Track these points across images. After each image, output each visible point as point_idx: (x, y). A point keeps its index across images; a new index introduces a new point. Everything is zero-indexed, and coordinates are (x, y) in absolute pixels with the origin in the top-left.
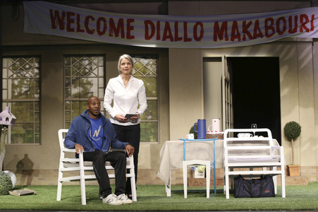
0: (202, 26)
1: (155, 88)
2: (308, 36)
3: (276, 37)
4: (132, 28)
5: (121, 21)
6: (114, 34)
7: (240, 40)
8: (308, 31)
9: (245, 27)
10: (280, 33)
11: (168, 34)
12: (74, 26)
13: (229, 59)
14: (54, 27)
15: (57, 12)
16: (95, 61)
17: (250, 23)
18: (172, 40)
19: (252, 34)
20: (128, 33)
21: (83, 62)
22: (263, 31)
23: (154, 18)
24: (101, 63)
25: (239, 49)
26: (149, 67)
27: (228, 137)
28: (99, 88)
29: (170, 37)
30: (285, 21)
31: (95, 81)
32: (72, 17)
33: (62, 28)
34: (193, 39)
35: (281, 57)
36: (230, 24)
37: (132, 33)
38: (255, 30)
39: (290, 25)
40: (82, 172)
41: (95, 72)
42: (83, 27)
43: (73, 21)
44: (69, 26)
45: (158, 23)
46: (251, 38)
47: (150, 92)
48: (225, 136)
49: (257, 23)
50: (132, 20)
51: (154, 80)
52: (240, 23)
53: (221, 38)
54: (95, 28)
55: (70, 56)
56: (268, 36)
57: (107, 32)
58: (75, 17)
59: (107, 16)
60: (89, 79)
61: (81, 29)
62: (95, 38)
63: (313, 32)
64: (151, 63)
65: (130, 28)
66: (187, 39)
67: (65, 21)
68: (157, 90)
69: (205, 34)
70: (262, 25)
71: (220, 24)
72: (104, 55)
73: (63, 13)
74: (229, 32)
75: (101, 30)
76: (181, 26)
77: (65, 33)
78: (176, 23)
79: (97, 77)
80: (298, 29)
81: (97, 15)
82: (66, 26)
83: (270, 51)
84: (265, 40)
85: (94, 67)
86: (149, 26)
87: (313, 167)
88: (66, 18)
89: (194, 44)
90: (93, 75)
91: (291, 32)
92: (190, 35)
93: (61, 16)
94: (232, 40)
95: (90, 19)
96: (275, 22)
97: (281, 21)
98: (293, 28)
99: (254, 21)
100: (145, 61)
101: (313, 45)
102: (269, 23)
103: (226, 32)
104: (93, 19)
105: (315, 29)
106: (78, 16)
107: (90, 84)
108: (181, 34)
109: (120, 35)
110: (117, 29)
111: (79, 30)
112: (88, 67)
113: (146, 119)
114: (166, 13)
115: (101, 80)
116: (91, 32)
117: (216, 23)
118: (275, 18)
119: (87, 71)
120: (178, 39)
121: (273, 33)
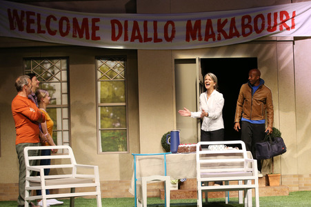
0: (173, 25)
1: (123, 93)
2: (288, 35)
3: (254, 36)
4: (98, 28)
5: (85, 21)
6: (77, 35)
7: (214, 40)
8: (288, 29)
9: (220, 25)
10: (258, 32)
11: (136, 34)
12: (34, 26)
13: (202, 61)
14: (12, 28)
15: (15, 12)
16: (58, 65)
17: (226, 21)
18: (141, 41)
19: (228, 33)
20: (94, 34)
21: (45, 66)
22: (240, 30)
23: (122, 17)
24: (64, 67)
25: (214, 50)
26: (116, 70)
27: (200, 150)
28: (62, 94)
29: (139, 37)
30: (263, 18)
31: (57, 86)
32: (31, 17)
33: (21, 29)
34: (164, 40)
35: (259, 58)
36: (204, 23)
37: (98, 34)
38: (231, 29)
39: (269, 22)
40: (44, 192)
41: (58, 76)
42: (44, 28)
43: (33, 21)
44: (28, 26)
45: (126, 22)
46: (226, 37)
47: (118, 98)
48: (198, 149)
49: (233, 21)
50: (98, 20)
51: (122, 84)
52: (215, 22)
53: (194, 38)
54: (58, 29)
55: (30, 59)
56: (245, 35)
57: (71, 33)
58: (35, 18)
59: (71, 15)
60: (52, 84)
61: (42, 29)
62: (57, 39)
63: (293, 30)
64: (118, 65)
65: (95, 28)
66: (157, 40)
67: (25, 21)
68: (126, 95)
69: (177, 34)
70: (238, 23)
71: (193, 23)
72: (67, 58)
73: (23, 12)
74: (203, 31)
75: (64, 31)
76: (150, 25)
77: (24, 35)
78: (145, 23)
79: (60, 81)
80: (278, 27)
81: (59, 14)
82: (25, 27)
83: (247, 52)
84: (241, 39)
85: (57, 71)
86: (116, 26)
87: (294, 176)
88: (25, 17)
89: (165, 45)
90: (55, 80)
91: (269, 29)
92: (161, 35)
93: (19, 15)
94: (206, 40)
95: (52, 19)
96: (253, 20)
97: (260, 19)
98: (272, 25)
99: (229, 19)
100: (111, 64)
101: (294, 44)
102: (246, 21)
103: (200, 33)
104: (55, 19)
105: (296, 27)
106: (39, 15)
107: (52, 89)
108: (151, 35)
109: (84, 35)
110: (81, 30)
111: (40, 31)
112: (50, 71)
113: (114, 126)
114: (135, 12)
115: (65, 85)
116: (53, 33)
117: (189, 22)
118: (253, 16)
119: (49, 75)
120: (147, 39)
121: (251, 32)
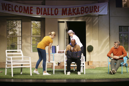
0: (58, 9)
1: (40, 32)
2: (97, 14)
3: (85, 14)
4: (32, 10)
5: (28, 7)
6: (25, 12)
7: (71, 15)
8: (97, 12)
9: (74, 10)
10: (86, 12)
11: (45, 13)
12: (10, 9)
13: (67, 22)
14: (3, 9)
15: (4, 4)
16: (18, 22)
17: (75, 9)
18: (46, 15)
19: (76, 13)
20: (31, 12)
21: (14, 22)
22: (80, 12)
23: (40, 6)
24: (20, 23)
25: (71, 18)
26: (38, 24)
28: (19, 32)
29: (46, 14)
30: (88, 8)
31: (18, 29)
32: (10, 6)
33: (6, 10)
34: (54, 14)
35: (86, 21)
36: (68, 9)
37: (32, 12)
38: (77, 11)
39: (90, 10)
41: (18, 26)
42: (14, 10)
43: (10, 7)
44: (8, 9)
45: (42, 8)
46: (76, 14)
47: (38, 34)
49: (78, 9)
50: (32, 7)
51: (40, 29)
52: (72, 9)
53: (65, 14)
54: (18, 10)
55: (9, 20)
56: (82, 13)
57: (23, 11)
58: (11, 6)
59: (23, 5)
60: (16, 29)
61: (13, 10)
62: (18, 14)
63: (98, 12)
64: (39, 23)
65: (31, 10)
66: (52, 15)
67: (7, 7)
68: (41, 33)
69: (59, 13)
70: (80, 10)
71: (64, 9)
72: (21, 20)
73: (7, 4)
74: (68, 12)
75: (21, 11)
76: (50, 10)
77: (7, 12)
78: (48, 9)
79: (19, 28)
80: (93, 11)
81: (19, 5)
82: (7, 9)
83: (82, 20)
84: (80, 15)
85: (18, 24)
86: (38, 9)
87: (97, 62)
88: (7, 6)
89: (55, 16)
90: (17, 27)
91: (90, 12)
92: (53, 13)
93: (6, 5)
94: (69, 15)
95: (17, 7)
96: (85, 8)
97: (87, 8)
98: (91, 11)
99: (77, 8)
100: (36, 22)
101: (98, 17)
102: (82, 9)
103: (66, 12)
104: (18, 7)
105: (99, 11)
106: (12, 5)
107: (16, 30)
108: (50, 13)
109: (27, 12)
110: (26, 10)
111: (12, 11)
112: (15, 24)
113: (37, 44)
114: (45, 5)
115: (20, 29)
116: (17, 11)
117: (63, 9)
118: (85, 7)
119: (15, 26)
120: (49, 14)
121: (84, 13)
